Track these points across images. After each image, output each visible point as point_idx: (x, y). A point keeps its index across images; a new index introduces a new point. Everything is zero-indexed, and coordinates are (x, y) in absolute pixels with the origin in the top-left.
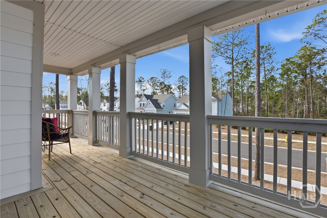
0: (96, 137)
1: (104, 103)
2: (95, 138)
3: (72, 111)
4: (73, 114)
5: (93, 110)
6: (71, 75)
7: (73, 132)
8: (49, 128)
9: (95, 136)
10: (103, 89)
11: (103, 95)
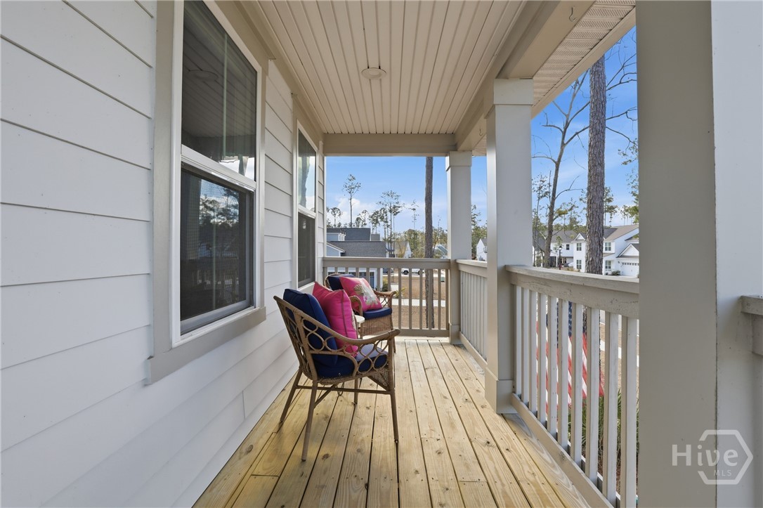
0: (513, 378)
1: (579, 242)
2: (508, 384)
3: (457, 264)
4: (459, 271)
5: (501, 264)
6: (454, 154)
7: (460, 330)
8: (306, 332)
9: (507, 375)
10: (575, 209)
11: (576, 223)
